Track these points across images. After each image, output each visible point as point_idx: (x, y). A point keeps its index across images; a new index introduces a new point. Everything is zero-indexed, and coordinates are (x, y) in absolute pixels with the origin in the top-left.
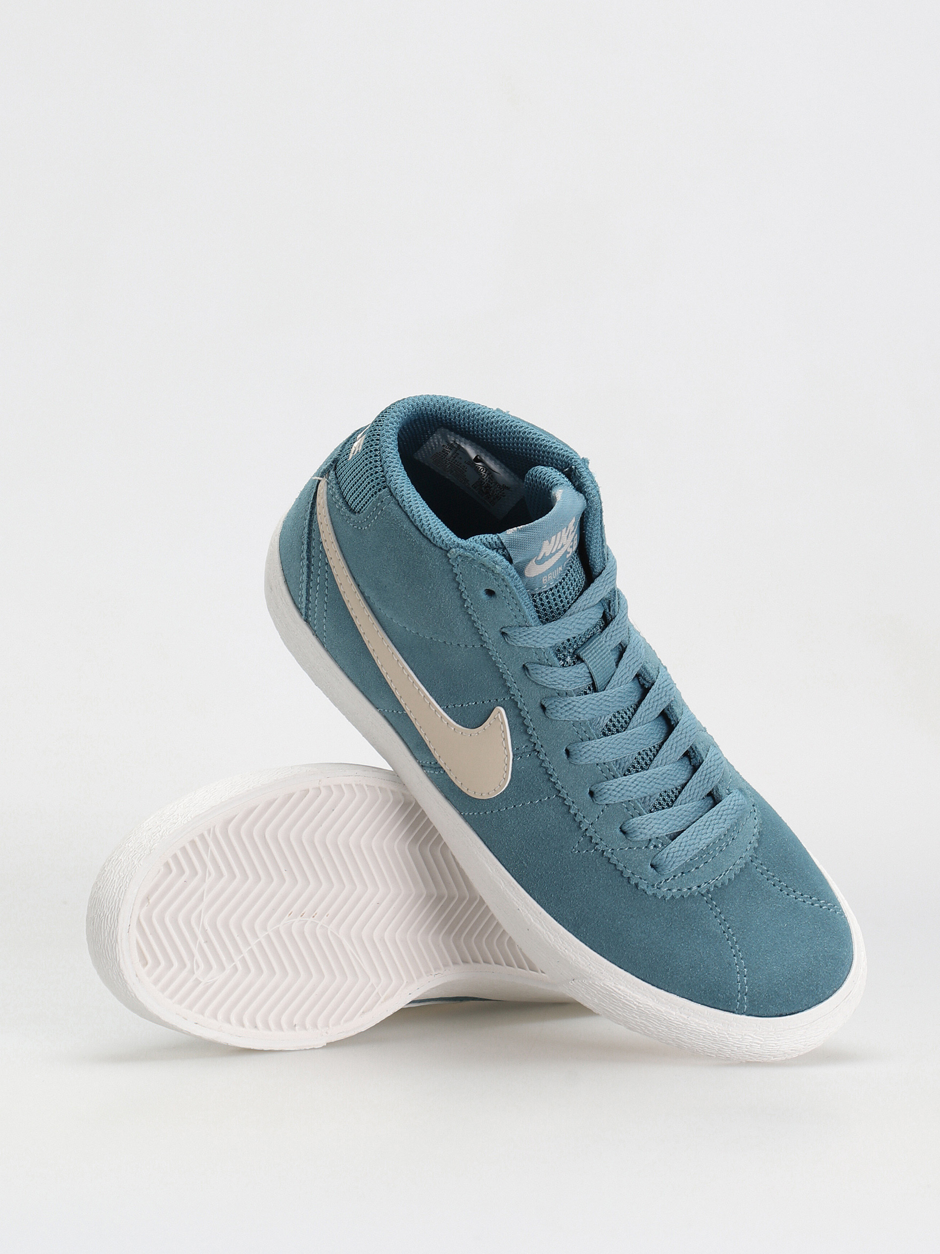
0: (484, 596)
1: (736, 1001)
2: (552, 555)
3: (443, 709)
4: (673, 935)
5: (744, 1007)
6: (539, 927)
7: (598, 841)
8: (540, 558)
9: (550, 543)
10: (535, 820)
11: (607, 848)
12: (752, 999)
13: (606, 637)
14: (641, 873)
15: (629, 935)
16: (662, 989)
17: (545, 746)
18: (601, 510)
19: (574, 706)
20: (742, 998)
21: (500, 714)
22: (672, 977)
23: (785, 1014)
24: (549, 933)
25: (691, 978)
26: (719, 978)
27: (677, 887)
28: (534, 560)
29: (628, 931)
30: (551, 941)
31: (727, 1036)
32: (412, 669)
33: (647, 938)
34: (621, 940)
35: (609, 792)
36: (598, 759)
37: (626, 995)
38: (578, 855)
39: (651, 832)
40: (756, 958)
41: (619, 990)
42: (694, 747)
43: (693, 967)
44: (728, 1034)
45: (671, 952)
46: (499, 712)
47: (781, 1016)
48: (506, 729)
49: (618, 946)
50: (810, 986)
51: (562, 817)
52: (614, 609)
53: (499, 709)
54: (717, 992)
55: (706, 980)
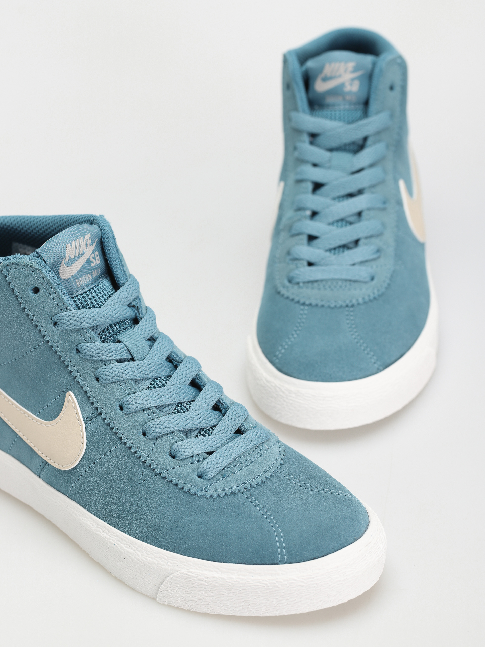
0: (32, 295)
1: (278, 554)
2: (76, 259)
3: (37, 416)
4: (223, 521)
5: (285, 558)
6: (130, 550)
7: (155, 466)
8: (67, 260)
9: (71, 246)
10: (110, 467)
11: (163, 470)
12: (289, 550)
13: (138, 329)
14: (191, 482)
15: (190, 528)
16: (222, 562)
17: (104, 407)
18: (114, 236)
19: (117, 368)
20: (282, 551)
21: (71, 397)
22: (226, 549)
23: (317, 557)
24: (137, 551)
25: (241, 546)
26: (262, 541)
27: (220, 488)
28: (63, 263)
29: (189, 526)
30: (139, 557)
31: (277, 584)
32: (14, 399)
33: (203, 527)
34: (185, 534)
35: (155, 426)
36: (142, 405)
37: (197, 575)
38: (144, 483)
39: (192, 450)
40: (289, 525)
41: (191, 572)
42: (221, 401)
43: (241, 538)
44: (277, 582)
45: (222, 532)
46: (70, 395)
47: (315, 559)
48: (76, 406)
49: (184, 539)
50: (333, 535)
51: (127, 458)
52: (142, 313)
53: (70, 393)
54: (262, 551)
55: (252, 545)
